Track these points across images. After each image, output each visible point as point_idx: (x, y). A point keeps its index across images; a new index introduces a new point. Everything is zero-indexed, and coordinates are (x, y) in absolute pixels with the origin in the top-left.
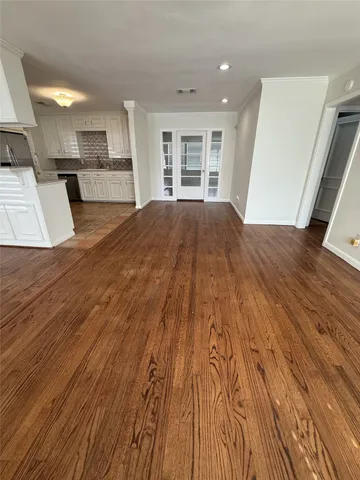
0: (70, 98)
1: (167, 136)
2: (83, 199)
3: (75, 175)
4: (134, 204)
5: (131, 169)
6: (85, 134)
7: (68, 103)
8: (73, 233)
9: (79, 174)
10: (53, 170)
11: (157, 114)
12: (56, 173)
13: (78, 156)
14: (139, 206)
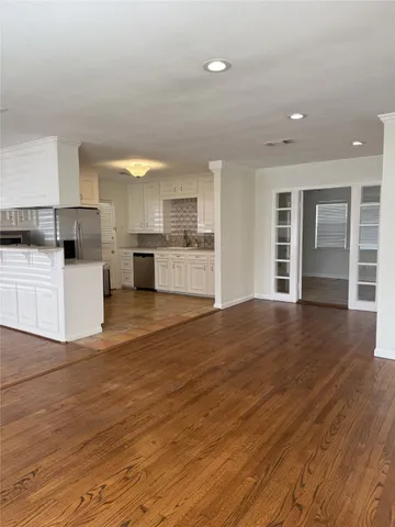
0: (144, 168)
1: (284, 199)
2: (157, 287)
3: (152, 255)
4: (212, 300)
5: (213, 249)
6: (175, 202)
7: (142, 173)
8: (100, 329)
9: (157, 253)
10: (131, 248)
11: (268, 170)
12: (132, 252)
13: (162, 231)
14: (218, 305)
